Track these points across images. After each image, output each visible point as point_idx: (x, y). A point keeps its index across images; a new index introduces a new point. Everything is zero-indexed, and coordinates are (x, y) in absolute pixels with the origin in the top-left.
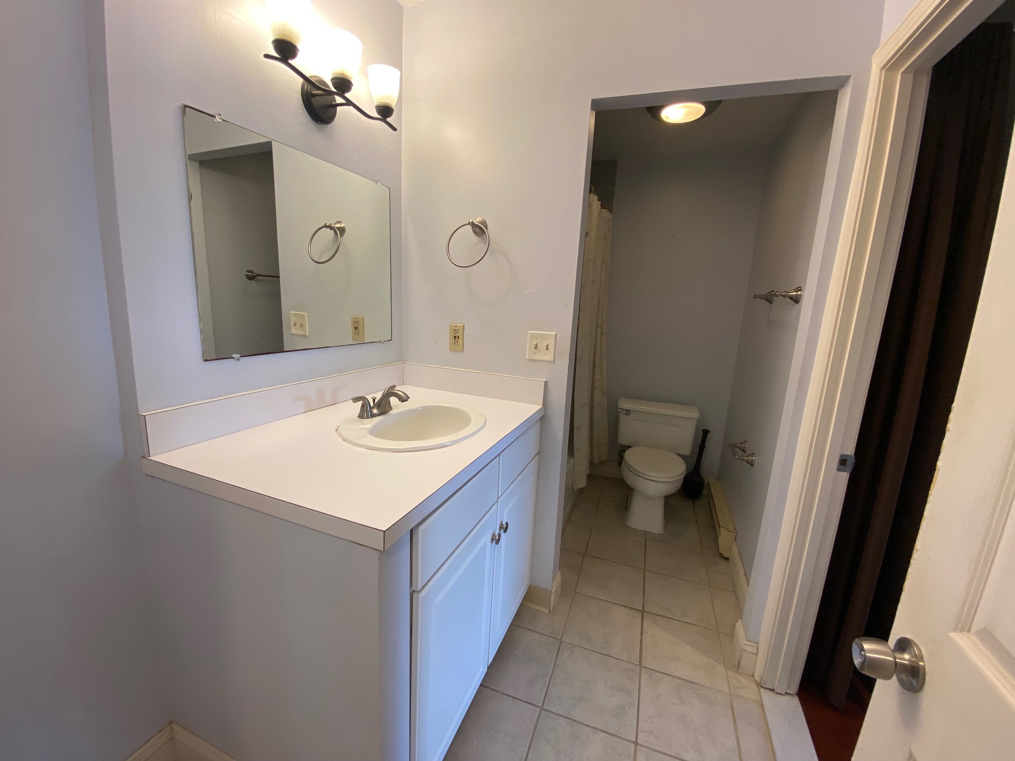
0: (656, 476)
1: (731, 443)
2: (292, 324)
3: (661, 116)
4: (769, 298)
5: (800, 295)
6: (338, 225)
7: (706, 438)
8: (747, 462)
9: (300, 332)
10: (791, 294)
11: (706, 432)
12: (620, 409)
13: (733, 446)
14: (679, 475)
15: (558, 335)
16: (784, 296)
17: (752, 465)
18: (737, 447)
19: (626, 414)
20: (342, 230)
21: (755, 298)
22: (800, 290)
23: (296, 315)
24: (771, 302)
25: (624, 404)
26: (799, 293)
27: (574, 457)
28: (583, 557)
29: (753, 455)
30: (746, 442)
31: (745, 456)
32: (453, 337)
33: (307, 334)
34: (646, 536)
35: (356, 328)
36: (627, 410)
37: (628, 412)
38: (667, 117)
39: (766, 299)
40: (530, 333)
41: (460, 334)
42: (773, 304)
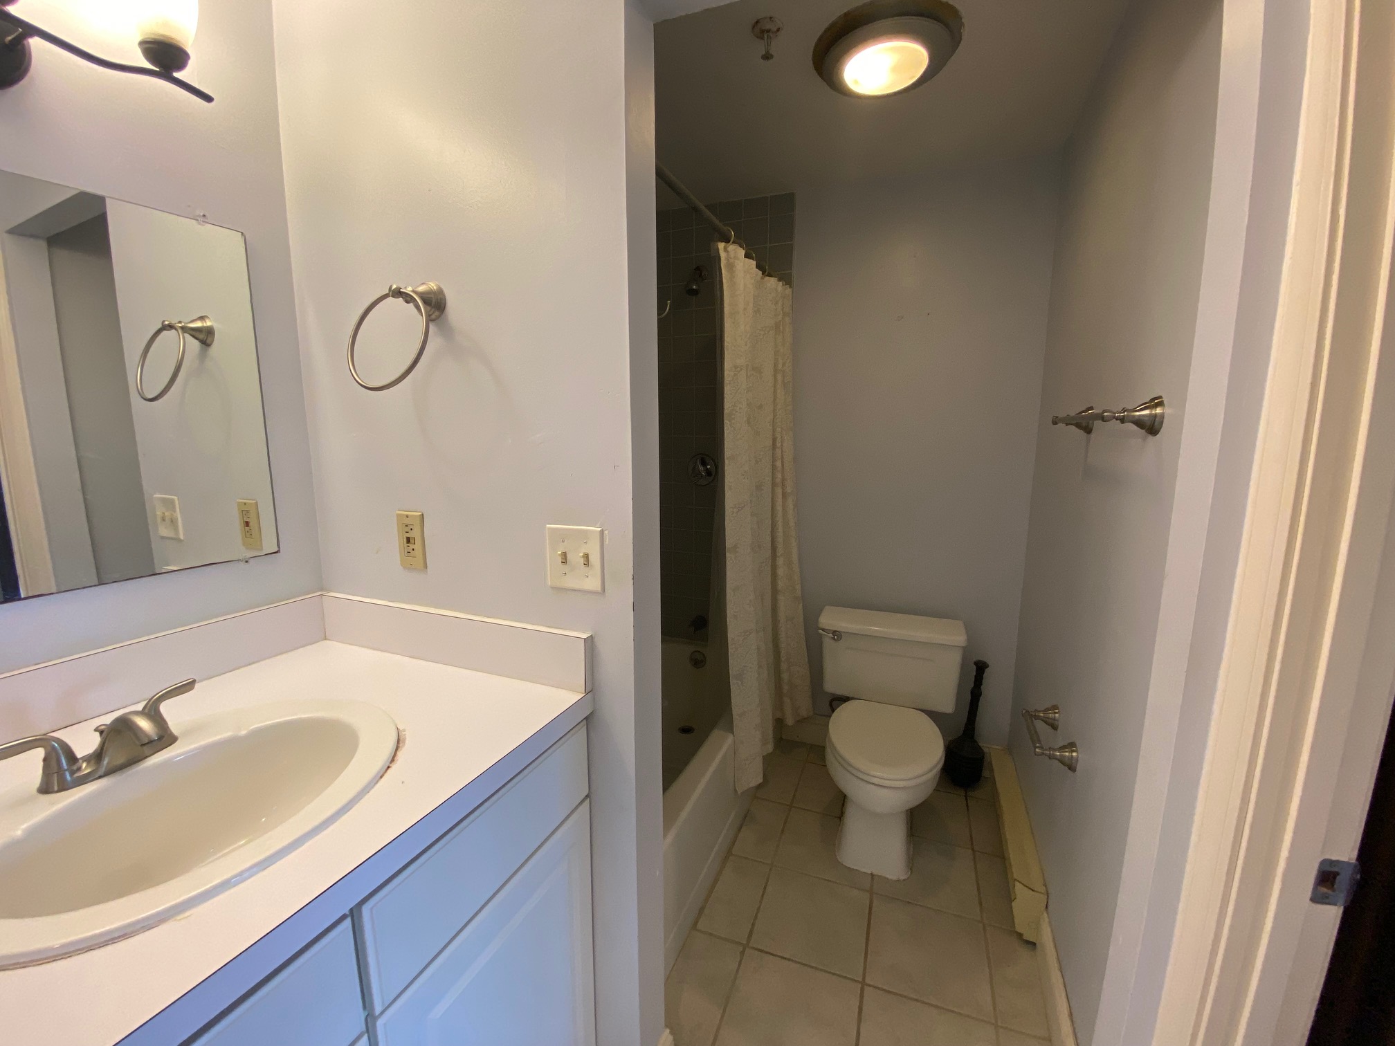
0: (885, 776)
1: (1027, 711)
2: (159, 520)
3: (842, 77)
4: (1085, 424)
5: (1162, 416)
6: (198, 324)
7: (982, 678)
8: (1062, 761)
9: (172, 535)
10: (1137, 413)
11: (981, 667)
12: (823, 630)
13: (1032, 716)
14: (931, 770)
15: (606, 532)
16: (1122, 420)
17: (1072, 768)
18: (1038, 718)
19: (834, 639)
20: (210, 332)
21: (1055, 423)
22: (1161, 404)
23: (163, 500)
24: (1088, 430)
25: (830, 619)
26: (1159, 410)
27: (732, 732)
28: (743, 953)
29: (1071, 746)
30: (1055, 707)
31: (1056, 750)
32: (405, 540)
33: (182, 537)
34: (873, 885)
35: (247, 524)
36: (834, 632)
37: (837, 635)
38: (856, 82)
39: (1078, 426)
40: (549, 528)
41: (415, 534)
42: (1093, 435)
